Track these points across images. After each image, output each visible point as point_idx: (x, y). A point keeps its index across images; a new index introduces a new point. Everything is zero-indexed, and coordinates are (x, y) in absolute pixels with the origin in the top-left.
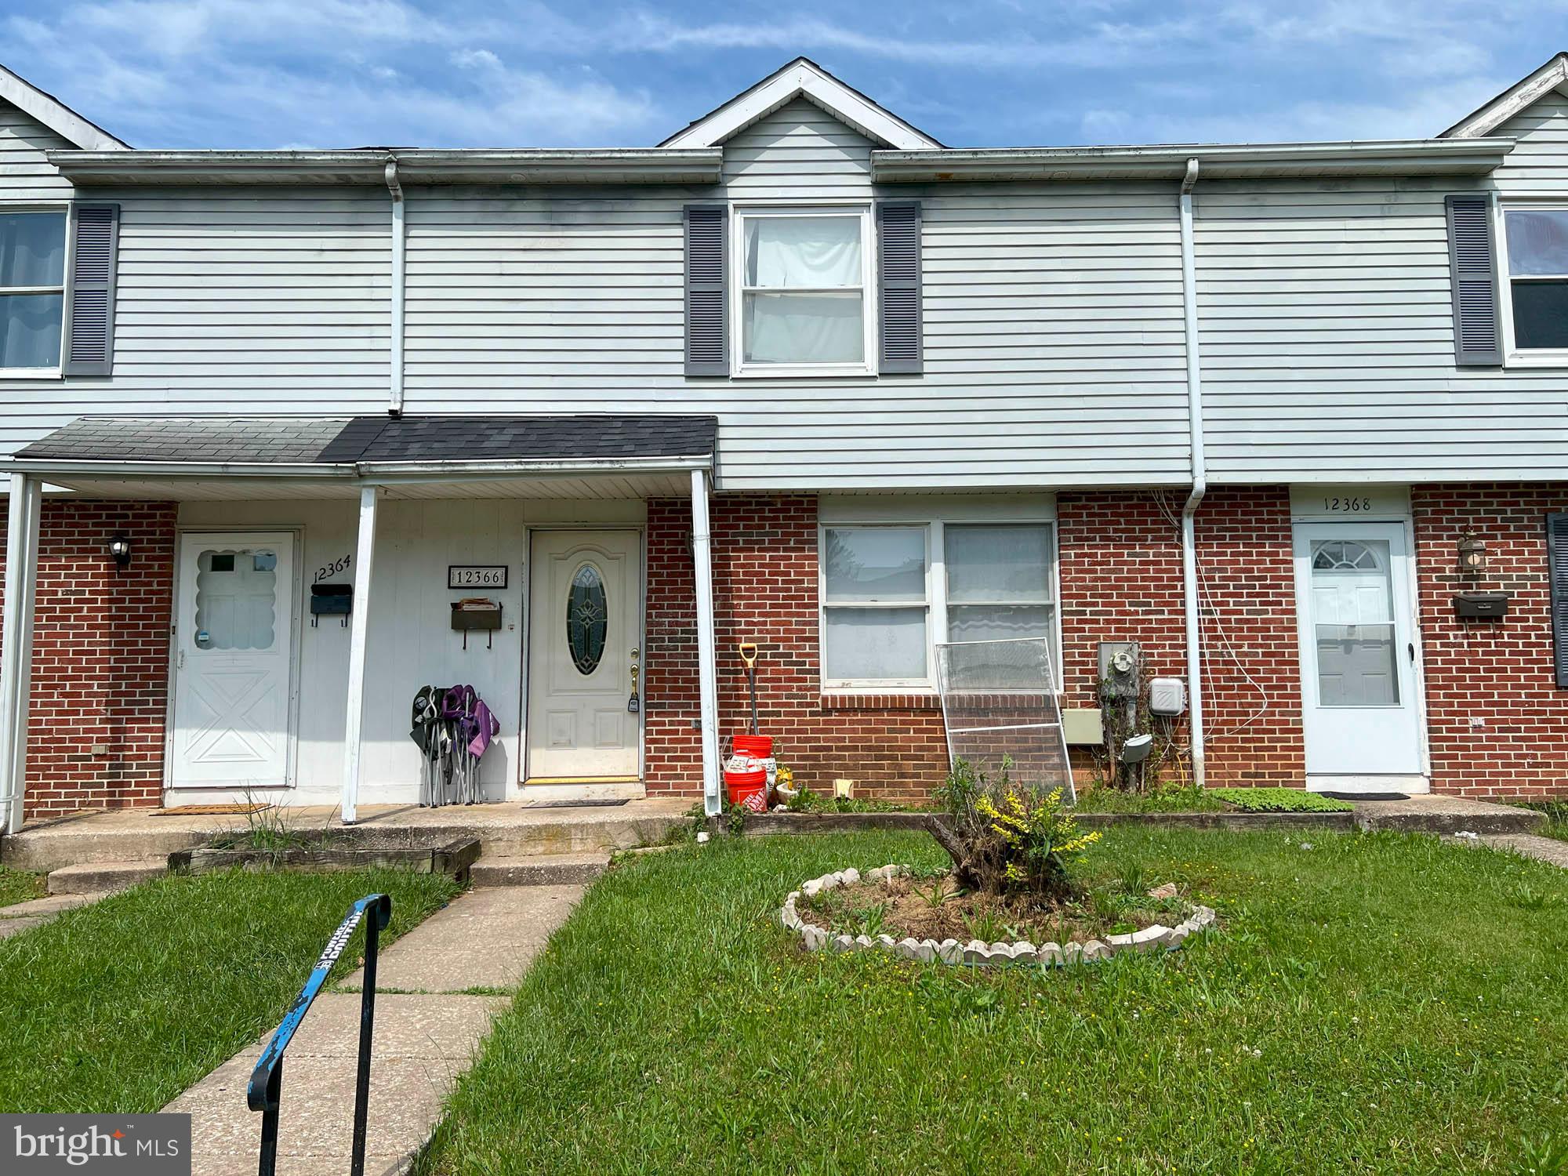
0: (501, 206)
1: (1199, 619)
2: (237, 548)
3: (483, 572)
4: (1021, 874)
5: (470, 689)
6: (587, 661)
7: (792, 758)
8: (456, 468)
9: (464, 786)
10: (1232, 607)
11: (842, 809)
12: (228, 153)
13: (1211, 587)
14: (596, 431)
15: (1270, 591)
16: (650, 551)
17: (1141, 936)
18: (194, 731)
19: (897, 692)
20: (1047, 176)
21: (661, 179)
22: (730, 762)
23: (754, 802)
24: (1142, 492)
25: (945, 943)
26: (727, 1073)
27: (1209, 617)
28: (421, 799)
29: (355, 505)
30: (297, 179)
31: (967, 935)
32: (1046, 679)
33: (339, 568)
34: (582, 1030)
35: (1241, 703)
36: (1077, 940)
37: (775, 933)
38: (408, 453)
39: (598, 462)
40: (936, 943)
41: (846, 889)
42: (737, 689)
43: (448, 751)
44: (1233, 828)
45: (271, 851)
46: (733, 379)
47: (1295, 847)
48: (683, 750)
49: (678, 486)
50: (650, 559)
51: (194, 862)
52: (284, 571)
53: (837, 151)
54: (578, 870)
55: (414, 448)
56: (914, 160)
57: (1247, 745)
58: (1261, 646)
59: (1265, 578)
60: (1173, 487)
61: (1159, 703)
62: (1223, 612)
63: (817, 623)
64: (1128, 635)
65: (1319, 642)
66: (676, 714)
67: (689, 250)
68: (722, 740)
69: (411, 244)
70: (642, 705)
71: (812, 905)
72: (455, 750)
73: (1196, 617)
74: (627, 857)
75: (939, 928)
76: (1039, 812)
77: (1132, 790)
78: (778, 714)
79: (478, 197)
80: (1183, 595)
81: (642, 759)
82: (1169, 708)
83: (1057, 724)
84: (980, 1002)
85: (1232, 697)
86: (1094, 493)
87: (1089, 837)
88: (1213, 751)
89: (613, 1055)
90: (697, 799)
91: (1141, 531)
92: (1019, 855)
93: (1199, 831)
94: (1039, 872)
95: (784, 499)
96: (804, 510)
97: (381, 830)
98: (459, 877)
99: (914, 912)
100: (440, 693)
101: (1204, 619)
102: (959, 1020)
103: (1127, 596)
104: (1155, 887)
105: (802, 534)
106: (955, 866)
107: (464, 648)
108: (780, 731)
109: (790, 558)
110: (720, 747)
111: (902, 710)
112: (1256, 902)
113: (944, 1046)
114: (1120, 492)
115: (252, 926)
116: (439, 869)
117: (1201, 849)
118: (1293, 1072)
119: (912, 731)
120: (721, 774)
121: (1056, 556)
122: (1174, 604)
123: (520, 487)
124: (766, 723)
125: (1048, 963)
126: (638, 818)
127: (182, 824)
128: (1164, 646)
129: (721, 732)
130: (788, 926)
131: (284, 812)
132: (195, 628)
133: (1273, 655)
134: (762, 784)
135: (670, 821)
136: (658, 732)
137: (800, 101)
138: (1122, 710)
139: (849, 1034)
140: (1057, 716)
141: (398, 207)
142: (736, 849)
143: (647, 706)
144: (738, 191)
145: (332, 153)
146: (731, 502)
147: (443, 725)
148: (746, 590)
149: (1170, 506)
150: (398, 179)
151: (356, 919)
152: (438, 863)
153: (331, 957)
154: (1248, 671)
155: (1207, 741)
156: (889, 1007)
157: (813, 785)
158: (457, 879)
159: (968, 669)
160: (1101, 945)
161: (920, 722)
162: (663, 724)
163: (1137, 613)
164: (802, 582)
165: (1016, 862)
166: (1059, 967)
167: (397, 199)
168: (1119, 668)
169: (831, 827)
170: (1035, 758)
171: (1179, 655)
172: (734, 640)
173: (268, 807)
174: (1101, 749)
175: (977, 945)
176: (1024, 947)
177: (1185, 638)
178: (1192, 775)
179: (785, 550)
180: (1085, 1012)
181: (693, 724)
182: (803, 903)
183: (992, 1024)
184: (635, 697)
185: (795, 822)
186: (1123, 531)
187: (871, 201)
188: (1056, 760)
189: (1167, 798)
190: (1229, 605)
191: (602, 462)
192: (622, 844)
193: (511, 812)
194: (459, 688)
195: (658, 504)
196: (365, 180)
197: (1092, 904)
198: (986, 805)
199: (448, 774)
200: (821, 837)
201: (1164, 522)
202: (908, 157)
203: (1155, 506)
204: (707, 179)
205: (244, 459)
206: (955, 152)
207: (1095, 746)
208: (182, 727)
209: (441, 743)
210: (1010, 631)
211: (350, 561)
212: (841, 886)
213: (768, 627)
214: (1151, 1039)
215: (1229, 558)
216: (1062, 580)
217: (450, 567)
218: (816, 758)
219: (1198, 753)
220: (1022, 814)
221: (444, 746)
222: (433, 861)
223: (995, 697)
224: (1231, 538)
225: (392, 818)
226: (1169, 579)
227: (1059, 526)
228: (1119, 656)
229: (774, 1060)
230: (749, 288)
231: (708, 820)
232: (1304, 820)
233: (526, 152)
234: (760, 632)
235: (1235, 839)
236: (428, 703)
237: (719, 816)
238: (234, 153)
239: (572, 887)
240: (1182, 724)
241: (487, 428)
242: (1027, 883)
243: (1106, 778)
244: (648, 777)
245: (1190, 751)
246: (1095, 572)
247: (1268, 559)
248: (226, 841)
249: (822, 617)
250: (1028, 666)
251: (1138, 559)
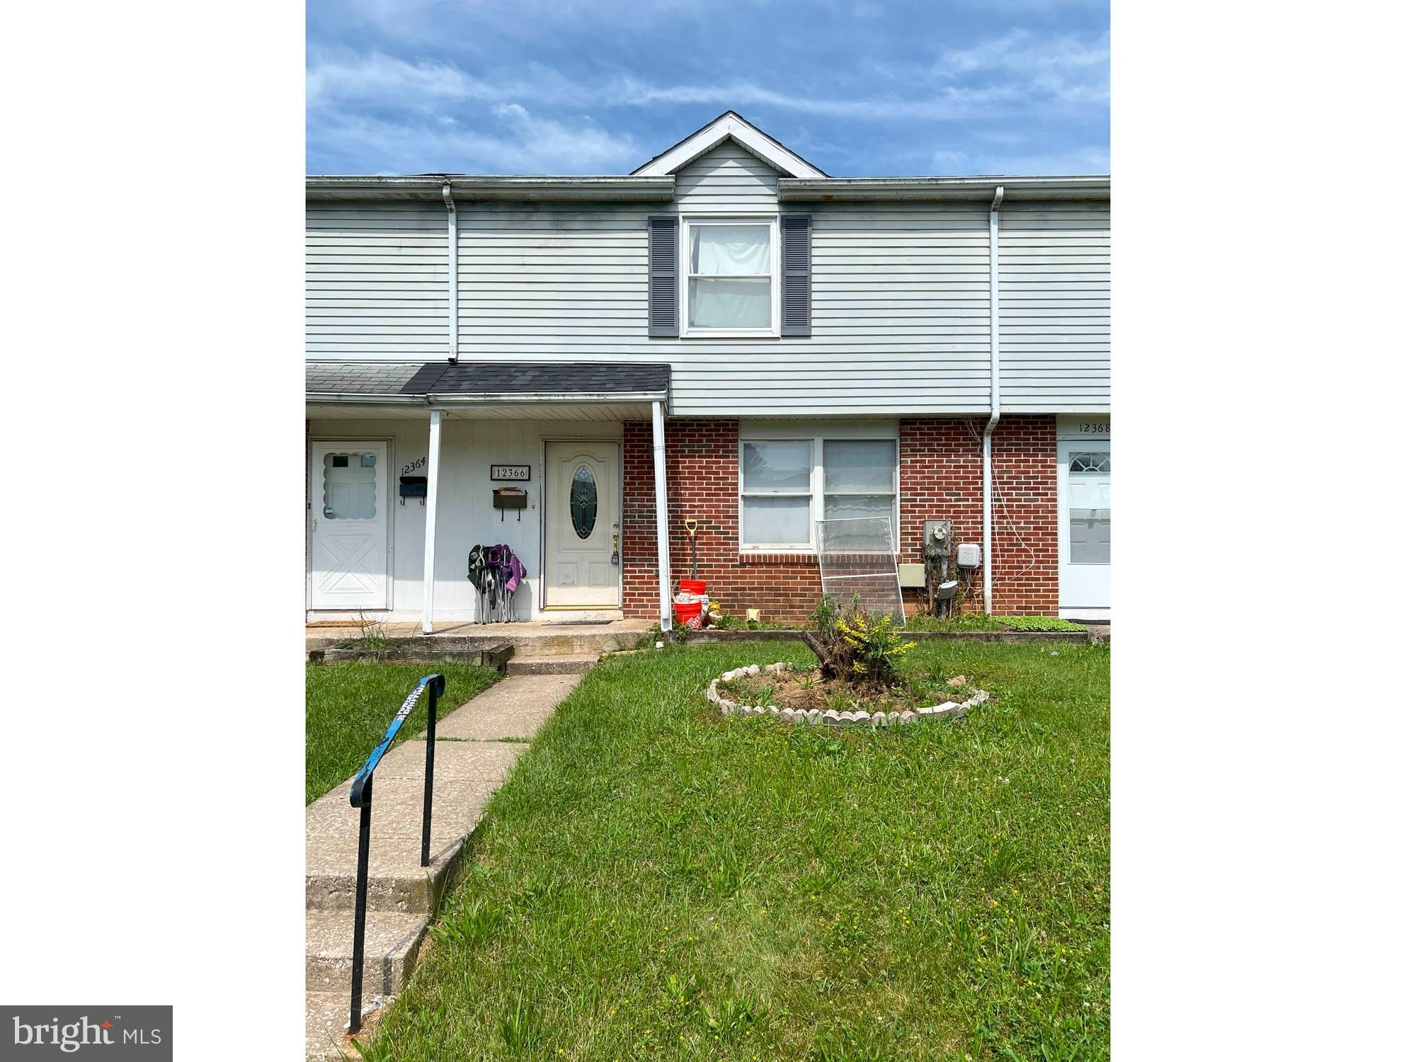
0: (522, 216)
1: (992, 505)
2: (350, 452)
3: (514, 469)
4: (863, 669)
5: (506, 547)
6: (584, 530)
7: (720, 595)
8: (494, 398)
9: (503, 611)
10: (1014, 497)
11: (751, 628)
12: (335, 178)
13: (1000, 483)
14: (588, 374)
15: (1041, 486)
16: (625, 457)
17: (939, 709)
18: (325, 573)
19: (789, 552)
20: (899, 198)
21: (632, 198)
22: (678, 597)
23: (694, 623)
24: (957, 419)
25: (811, 712)
26: (666, 791)
27: (999, 503)
28: (475, 619)
29: (427, 423)
30: (382, 196)
31: (827, 707)
32: (889, 544)
33: (418, 466)
34: (575, 764)
35: (1018, 561)
36: (897, 711)
37: (703, 704)
38: (462, 387)
39: (589, 395)
40: (805, 712)
41: (750, 677)
42: (683, 549)
43: (493, 588)
44: (1008, 642)
45: (377, 650)
46: (681, 338)
47: (1047, 654)
48: (647, 589)
49: (644, 413)
50: (625, 462)
51: (327, 658)
52: (381, 468)
53: (755, 179)
54: (577, 665)
55: (465, 385)
56: (808, 185)
57: (1021, 588)
58: (1033, 523)
59: (1037, 478)
60: (979, 415)
61: (962, 561)
62: (1008, 500)
63: (737, 506)
64: (944, 515)
65: (1072, 521)
66: (643, 566)
67: (652, 248)
68: (673, 583)
69: (462, 243)
70: (621, 559)
71: (727, 687)
72: (497, 587)
73: (990, 503)
74: (611, 657)
75: (808, 702)
76: (876, 629)
77: (943, 617)
78: (711, 566)
79: (507, 210)
80: (982, 489)
81: (621, 594)
82: (970, 564)
83: (895, 574)
84: (832, 748)
85: (1012, 556)
86: (925, 419)
87: (908, 645)
88: (997, 592)
89: (593, 779)
90: (657, 621)
91: (955, 445)
92: (862, 656)
93: (985, 644)
94: (875, 667)
95: (716, 422)
96: (730, 430)
97: (448, 638)
98: (500, 669)
99: (792, 693)
100: (487, 550)
101: (995, 505)
102: (816, 759)
103: (945, 489)
104: (952, 678)
105: (728, 446)
106: (820, 664)
107: (502, 520)
108: (712, 577)
109: (719, 462)
110: (671, 587)
111: (793, 564)
112: (1017, 688)
113: (805, 775)
114: (942, 419)
115: (364, 698)
116: (487, 663)
117: (984, 655)
118: (1030, 793)
119: (799, 578)
120: (672, 605)
121: (898, 462)
122: (976, 494)
123: (537, 412)
124: (703, 572)
125: (877, 725)
126: (617, 633)
127: (318, 633)
128: (968, 523)
129: (672, 577)
130: (711, 700)
131: (385, 626)
132: (323, 505)
133: (1040, 528)
134: (699, 611)
135: (638, 635)
136: (631, 577)
137: (729, 142)
138: (938, 565)
139: (745, 767)
140: (895, 569)
141: (452, 217)
142: (681, 652)
143: (624, 560)
144: (686, 206)
145: (406, 178)
146: (680, 424)
147: (489, 570)
148: (690, 484)
149: (976, 428)
150: (452, 197)
151: (421, 690)
152: (486, 660)
153: (404, 713)
154: (1023, 539)
155: (994, 585)
156: (773, 751)
157: (732, 613)
158: (498, 670)
159: (837, 537)
160: (912, 714)
161: (805, 572)
162: (635, 572)
163: (951, 500)
164: (727, 478)
165: (860, 661)
166: (884, 728)
167: (451, 211)
168: (937, 537)
169: (743, 639)
170: (880, 596)
171: (977, 528)
172: (681, 517)
173: (374, 623)
174: (924, 590)
175: (832, 713)
176: (862, 714)
177: (982, 517)
178: (983, 608)
179: (716, 457)
180: (898, 755)
181: (654, 572)
182: (722, 686)
183: (838, 762)
184: (616, 554)
185: (720, 635)
186: (943, 445)
187: (777, 214)
188: (894, 597)
189: (966, 622)
190: (1012, 495)
191: (592, 395)
192: (607, 649)
193: (534, 628)
194: (499, 547)
195: (630, 425)
196: (428, 198)
197: (909, 688)
198: (841, 625)
199: (493, 603)
200: (737, 645)
201: (971, 439)
202: (803, 184)
203: (966, 428)
204: (665, 198)
205: (352, 391)
206: (836, 180)
207: (919, 588)
208: (316, 570)
209: (488, 582)
210: (866, 512)
211: (425, 461)
212: (747, 675)
213: (704, 509)
214: (940, 772)
215: (1013, 464)
216: (902, 478)
217: (492, 466)
218: (735, 595)
219: (988, 593)
220: (865, 630)
221: (490, 585)
222: (483, 658)
223: (854, 556)
224: (1016, 450)
225: (456, 630)
226: (973, 478)
227: (901, 441)
228: (937, 529)
229: (696, 783)
230: (693, 275)
231: (663, 634)
232: (1055, 637)
233: (539, 178)
234: (699, 512)
235: (1009, 649)
236: (479, 556)
237: (670, 632)
238: (338, 178)
239: (574, 676)
240: (978, 574)
241: (515, 372)
242: (867, 675)
243: (926, 609)
244: (625, 606)
245: (983, 592)
246: (924, 472)
247: (1040, 464)
248: (348, 644)
249: (741, 503)
250: (877, 536)
251: (953, 464)
